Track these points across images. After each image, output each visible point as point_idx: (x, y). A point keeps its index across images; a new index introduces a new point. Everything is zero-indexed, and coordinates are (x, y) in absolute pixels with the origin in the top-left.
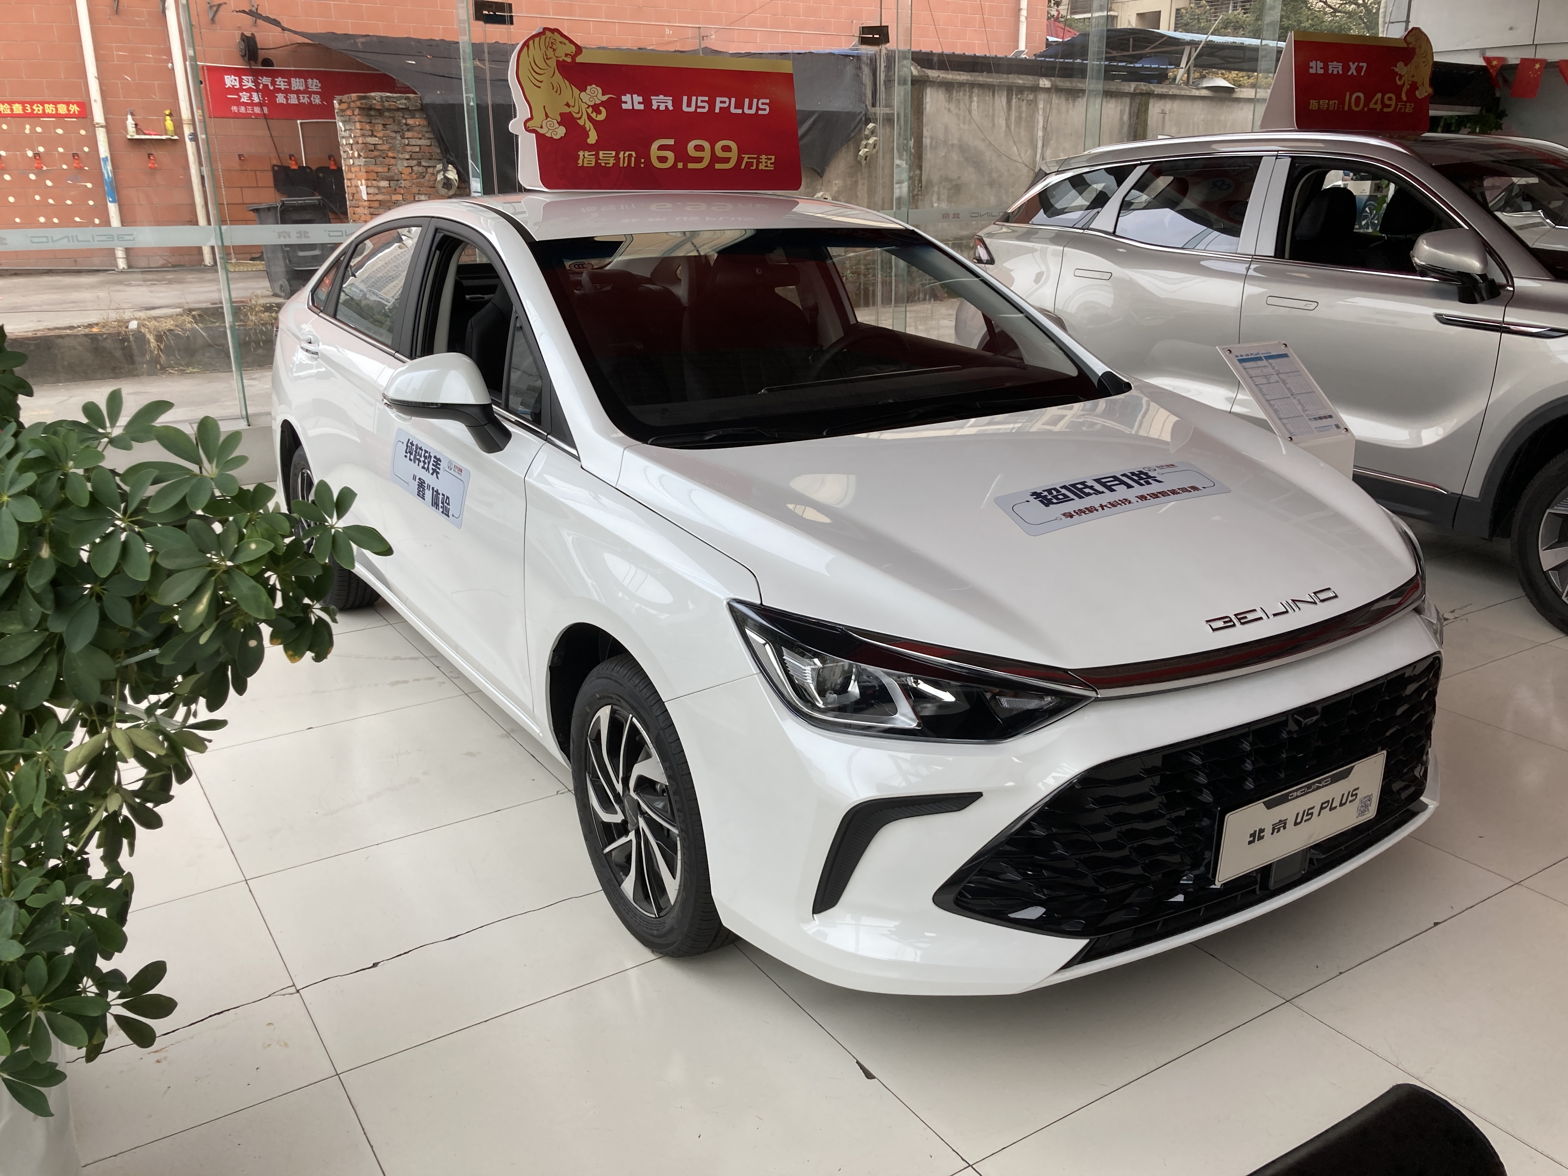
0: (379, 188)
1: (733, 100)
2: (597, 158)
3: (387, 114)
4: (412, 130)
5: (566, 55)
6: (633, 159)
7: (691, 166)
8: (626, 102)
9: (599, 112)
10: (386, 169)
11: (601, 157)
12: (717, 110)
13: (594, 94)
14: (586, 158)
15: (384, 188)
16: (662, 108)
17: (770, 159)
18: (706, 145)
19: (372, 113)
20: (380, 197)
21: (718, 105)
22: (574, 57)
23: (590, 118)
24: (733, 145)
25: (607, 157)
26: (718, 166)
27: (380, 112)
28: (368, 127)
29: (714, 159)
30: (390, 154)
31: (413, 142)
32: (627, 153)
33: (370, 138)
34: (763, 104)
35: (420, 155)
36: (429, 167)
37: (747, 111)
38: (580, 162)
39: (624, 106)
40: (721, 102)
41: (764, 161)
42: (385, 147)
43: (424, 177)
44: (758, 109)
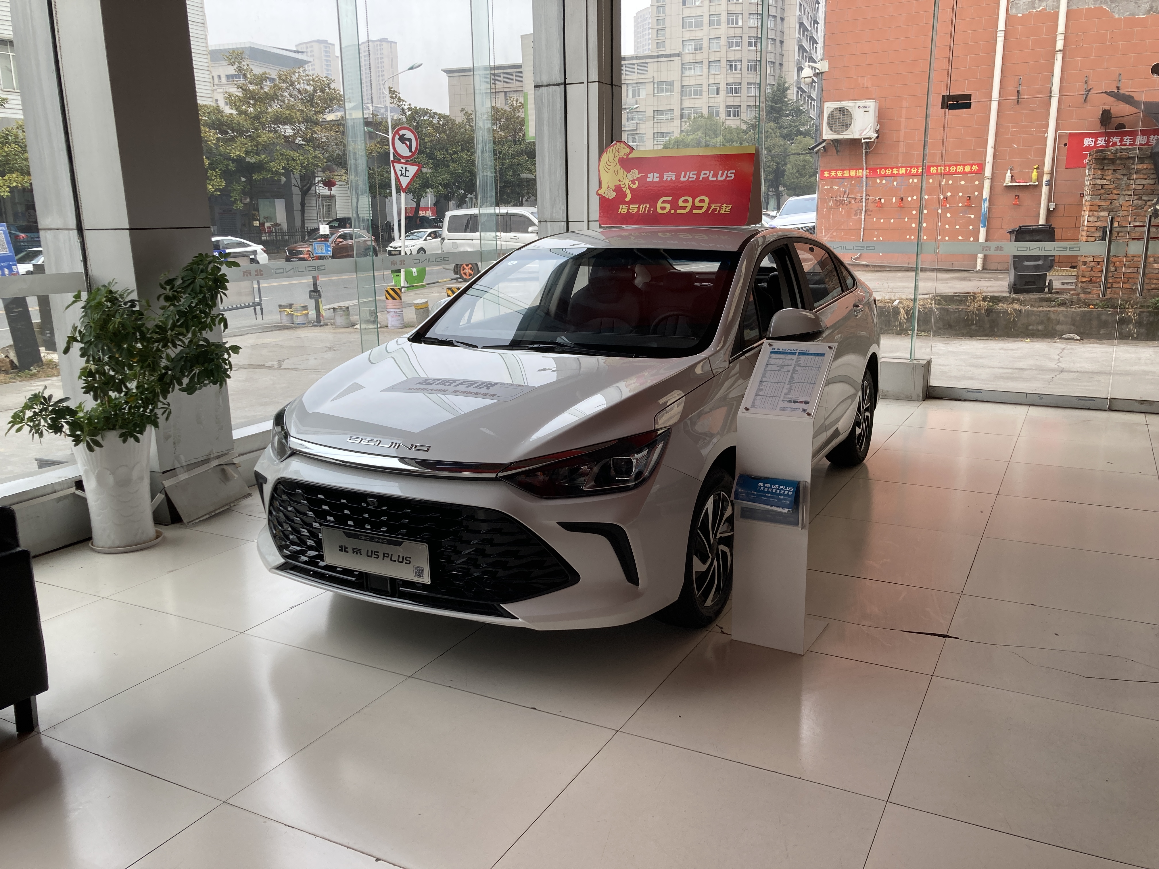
0: (1098, 217)
1: (712, 172)
2: (629, 208)
3: (1118, 162)
4: (1140, 173)
5: (624, 154)
6: (647, 209)
7: (678, 212)
8: (650, 177)
9: (634, 184)
10: (1108, 203)
11: (630, 208)
12: (701, 179)
13: (635, 174)
14: (623, 209)
15: (1103, 217)
16: (669, 179)
17: (729, 207)
18: (690, 199)
19: (1106, 162)
20: (1098, 224)
21: (702, 176)
22: (628, 155)
23: (629, 187)
24: (706, 199)
25: (634, 208)
26: (695, 212)
27: (1113, 161)
28: (1099, 172)
29: (694, 207)
30: (1115, 192)
31: (1138, 182)
32: (645, 205)
33: (1099, 180)
34: (730, 173)
35: (1141, 192)
36: (1149, 200)
37: (719, 178)
38: (620, 211)
39: (648, 180)
40: (704, 174)
41: (724, 208)
42: (1111, 187)
43: (1143, 208)
44: (727, 176)
